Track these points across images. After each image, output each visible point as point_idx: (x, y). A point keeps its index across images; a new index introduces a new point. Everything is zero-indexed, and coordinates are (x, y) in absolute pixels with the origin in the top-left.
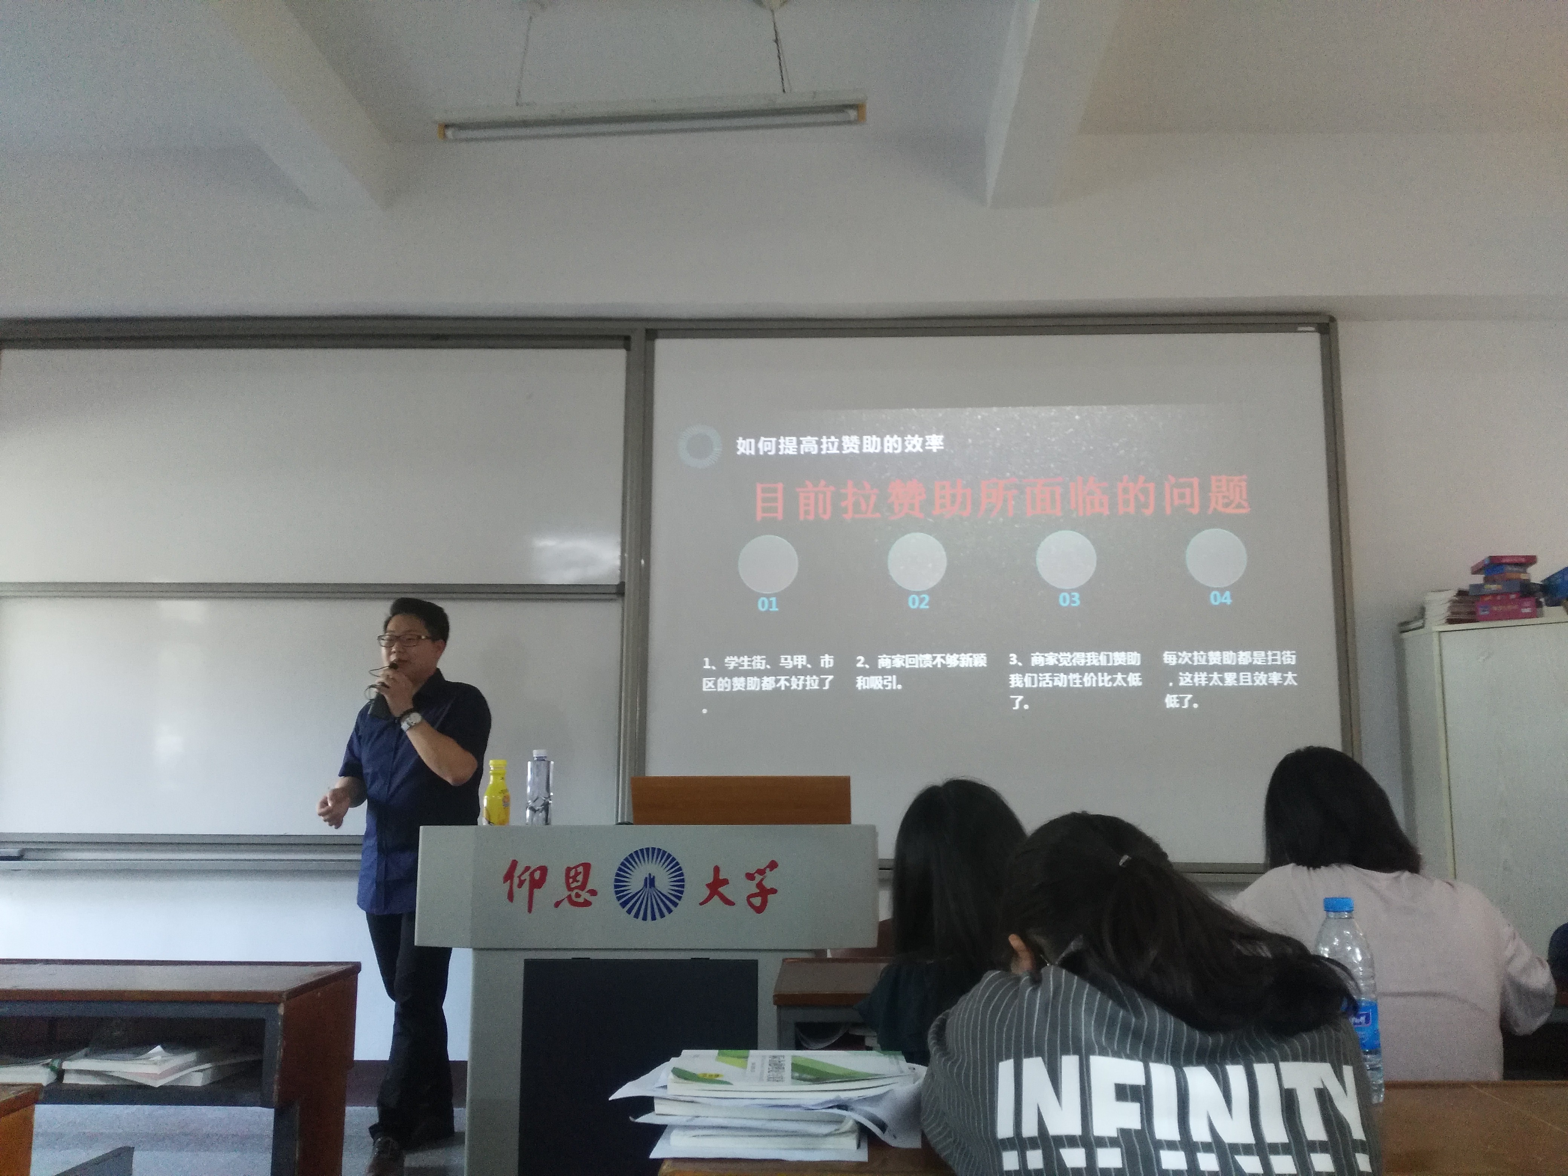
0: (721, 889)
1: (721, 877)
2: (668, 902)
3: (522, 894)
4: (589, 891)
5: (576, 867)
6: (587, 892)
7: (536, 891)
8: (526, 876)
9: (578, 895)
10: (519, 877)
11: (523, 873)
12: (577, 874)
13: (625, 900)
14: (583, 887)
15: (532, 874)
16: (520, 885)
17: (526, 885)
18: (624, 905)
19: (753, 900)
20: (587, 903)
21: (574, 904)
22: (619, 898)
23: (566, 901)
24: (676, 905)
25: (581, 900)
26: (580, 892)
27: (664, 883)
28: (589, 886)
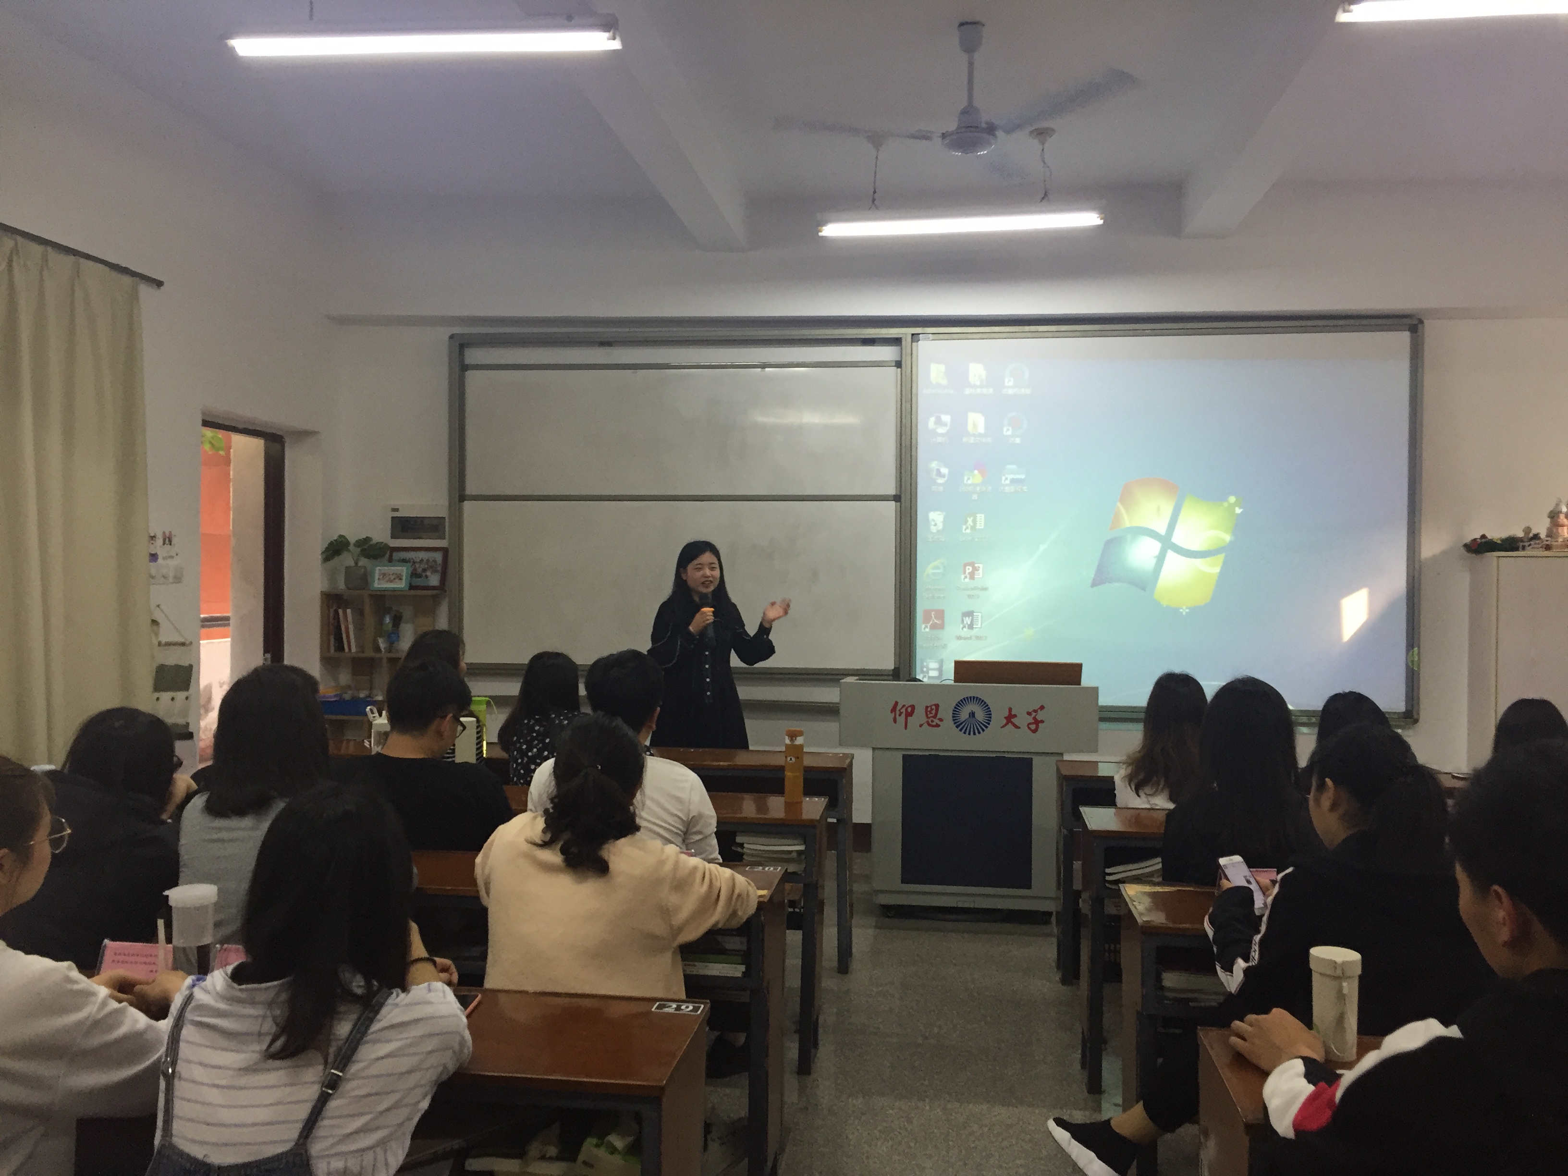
0: (1012, 720)
1: (1013, 713)
2: (981, 725)
3: (901, 719)
4: (939, 719)
5: (931, 706)
6: (938, 719)
7: (909, 718)
8: (903, 710)
9: (932, 721)
10: (900, 710)
11: (901, 709)
12: (932, 709)
13: (958, 725)
14: (935, 716)
15: (906, 709)
16: (900, 715)
17: (903, 715)
18: (957, 727)
19: (1030, 726)
20: (938, 726)
21: (929, 725)
22: (955, 723)
23: (926, 725)
24: (987, 727)
25: (934, 724)
26: (934, 720)
27: (980, 716)
28: (938, 717)
